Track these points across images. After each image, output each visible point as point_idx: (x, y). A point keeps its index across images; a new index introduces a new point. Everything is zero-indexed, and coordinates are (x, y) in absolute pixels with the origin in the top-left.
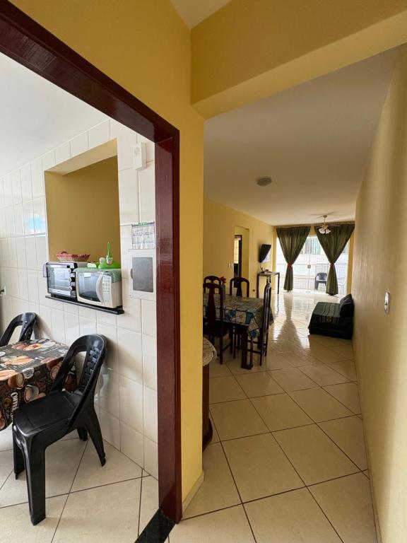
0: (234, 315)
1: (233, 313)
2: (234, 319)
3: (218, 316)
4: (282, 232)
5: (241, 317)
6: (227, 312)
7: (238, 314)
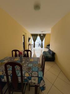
0: (30, 79)
1: (29, 78)
2: (30, 81)
3: (20, 80)
4: (33, 35)
5: (35, 80)
6: (25, 78)
7: (32, 78)
